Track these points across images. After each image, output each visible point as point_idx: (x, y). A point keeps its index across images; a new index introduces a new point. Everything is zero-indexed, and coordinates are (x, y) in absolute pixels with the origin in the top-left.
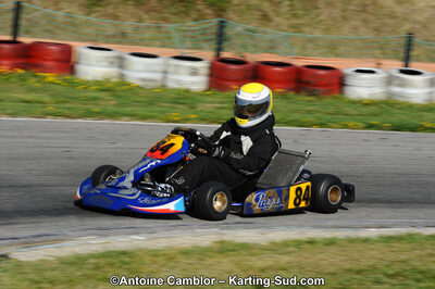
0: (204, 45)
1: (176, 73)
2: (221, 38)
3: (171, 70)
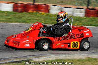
0: (84, 5)
1: (76, 12)
3: (75, 11)
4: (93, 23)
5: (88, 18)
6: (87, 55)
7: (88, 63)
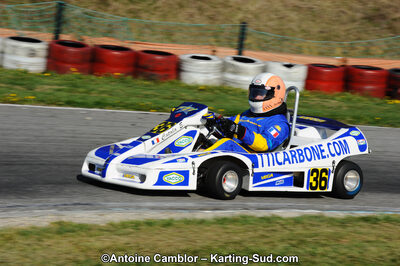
1: (14, 53)
2: (59, 21)
3: (7, 50)
4: (77, 97)
5: (58, 79)
6: (55, 214)
7: (58, 243)
